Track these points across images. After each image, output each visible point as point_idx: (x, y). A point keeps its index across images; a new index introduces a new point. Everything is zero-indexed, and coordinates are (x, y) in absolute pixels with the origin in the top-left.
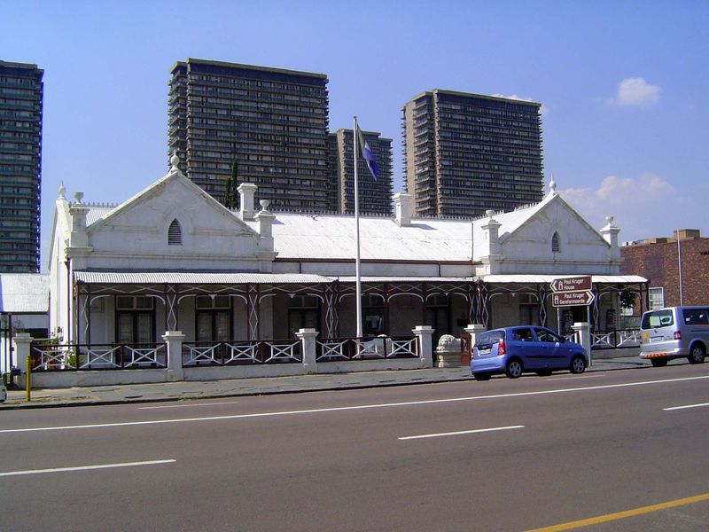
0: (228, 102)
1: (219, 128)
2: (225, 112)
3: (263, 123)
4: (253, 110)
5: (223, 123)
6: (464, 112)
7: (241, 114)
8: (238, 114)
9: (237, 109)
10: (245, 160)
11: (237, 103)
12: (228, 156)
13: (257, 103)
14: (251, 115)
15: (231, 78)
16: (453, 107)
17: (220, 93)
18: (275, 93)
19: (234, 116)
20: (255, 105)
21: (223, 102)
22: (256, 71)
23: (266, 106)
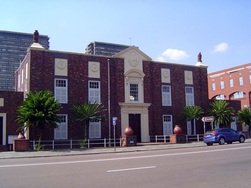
0: (6, 46)
1: (2, 56)
2: (5, 50)
3: (21, 54)
4: (16, 49)
5: (4, 54)
6: (106, 50)
7: (12, 51)
8: (10, 50)
9: (10, 48)
10: (12, 68)
11: (10, 46)
12: (5, 67)
13: (19, 46)
14: (16, 51)
15: (8, 37)
16: (101, 48)
17: (4, 43)
18: (26, 43)
19: (9, 51)
20: (18, 47)
21: (5, 46)
22: (19, 34)
23: (22, 47)
